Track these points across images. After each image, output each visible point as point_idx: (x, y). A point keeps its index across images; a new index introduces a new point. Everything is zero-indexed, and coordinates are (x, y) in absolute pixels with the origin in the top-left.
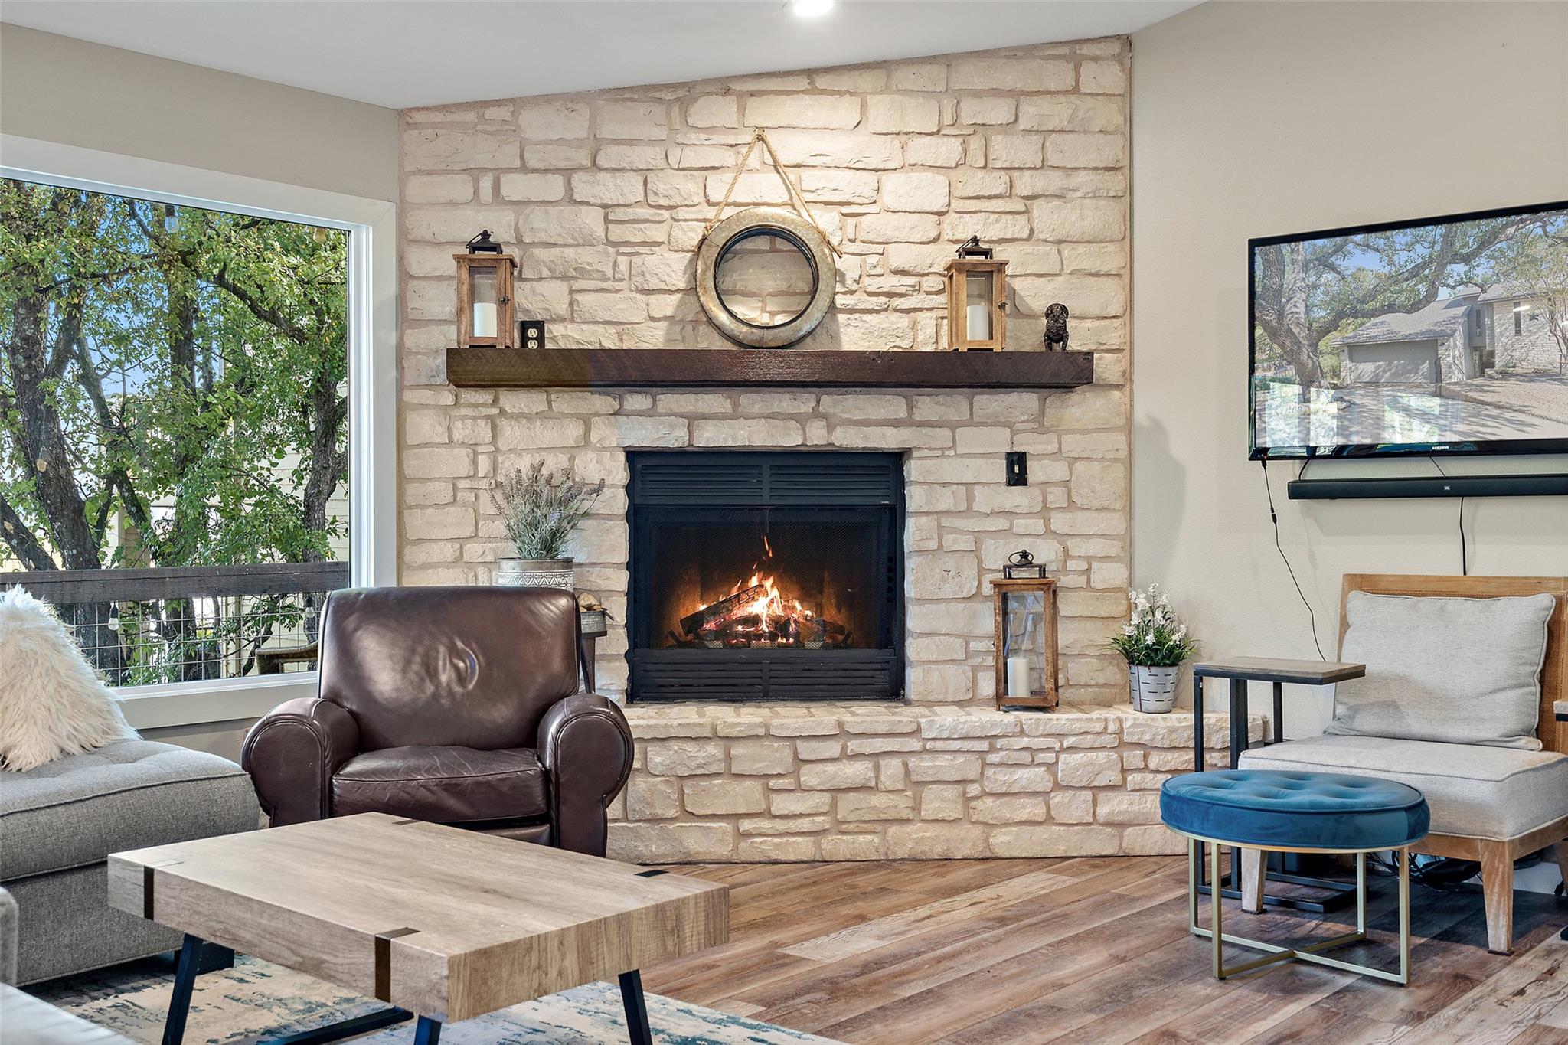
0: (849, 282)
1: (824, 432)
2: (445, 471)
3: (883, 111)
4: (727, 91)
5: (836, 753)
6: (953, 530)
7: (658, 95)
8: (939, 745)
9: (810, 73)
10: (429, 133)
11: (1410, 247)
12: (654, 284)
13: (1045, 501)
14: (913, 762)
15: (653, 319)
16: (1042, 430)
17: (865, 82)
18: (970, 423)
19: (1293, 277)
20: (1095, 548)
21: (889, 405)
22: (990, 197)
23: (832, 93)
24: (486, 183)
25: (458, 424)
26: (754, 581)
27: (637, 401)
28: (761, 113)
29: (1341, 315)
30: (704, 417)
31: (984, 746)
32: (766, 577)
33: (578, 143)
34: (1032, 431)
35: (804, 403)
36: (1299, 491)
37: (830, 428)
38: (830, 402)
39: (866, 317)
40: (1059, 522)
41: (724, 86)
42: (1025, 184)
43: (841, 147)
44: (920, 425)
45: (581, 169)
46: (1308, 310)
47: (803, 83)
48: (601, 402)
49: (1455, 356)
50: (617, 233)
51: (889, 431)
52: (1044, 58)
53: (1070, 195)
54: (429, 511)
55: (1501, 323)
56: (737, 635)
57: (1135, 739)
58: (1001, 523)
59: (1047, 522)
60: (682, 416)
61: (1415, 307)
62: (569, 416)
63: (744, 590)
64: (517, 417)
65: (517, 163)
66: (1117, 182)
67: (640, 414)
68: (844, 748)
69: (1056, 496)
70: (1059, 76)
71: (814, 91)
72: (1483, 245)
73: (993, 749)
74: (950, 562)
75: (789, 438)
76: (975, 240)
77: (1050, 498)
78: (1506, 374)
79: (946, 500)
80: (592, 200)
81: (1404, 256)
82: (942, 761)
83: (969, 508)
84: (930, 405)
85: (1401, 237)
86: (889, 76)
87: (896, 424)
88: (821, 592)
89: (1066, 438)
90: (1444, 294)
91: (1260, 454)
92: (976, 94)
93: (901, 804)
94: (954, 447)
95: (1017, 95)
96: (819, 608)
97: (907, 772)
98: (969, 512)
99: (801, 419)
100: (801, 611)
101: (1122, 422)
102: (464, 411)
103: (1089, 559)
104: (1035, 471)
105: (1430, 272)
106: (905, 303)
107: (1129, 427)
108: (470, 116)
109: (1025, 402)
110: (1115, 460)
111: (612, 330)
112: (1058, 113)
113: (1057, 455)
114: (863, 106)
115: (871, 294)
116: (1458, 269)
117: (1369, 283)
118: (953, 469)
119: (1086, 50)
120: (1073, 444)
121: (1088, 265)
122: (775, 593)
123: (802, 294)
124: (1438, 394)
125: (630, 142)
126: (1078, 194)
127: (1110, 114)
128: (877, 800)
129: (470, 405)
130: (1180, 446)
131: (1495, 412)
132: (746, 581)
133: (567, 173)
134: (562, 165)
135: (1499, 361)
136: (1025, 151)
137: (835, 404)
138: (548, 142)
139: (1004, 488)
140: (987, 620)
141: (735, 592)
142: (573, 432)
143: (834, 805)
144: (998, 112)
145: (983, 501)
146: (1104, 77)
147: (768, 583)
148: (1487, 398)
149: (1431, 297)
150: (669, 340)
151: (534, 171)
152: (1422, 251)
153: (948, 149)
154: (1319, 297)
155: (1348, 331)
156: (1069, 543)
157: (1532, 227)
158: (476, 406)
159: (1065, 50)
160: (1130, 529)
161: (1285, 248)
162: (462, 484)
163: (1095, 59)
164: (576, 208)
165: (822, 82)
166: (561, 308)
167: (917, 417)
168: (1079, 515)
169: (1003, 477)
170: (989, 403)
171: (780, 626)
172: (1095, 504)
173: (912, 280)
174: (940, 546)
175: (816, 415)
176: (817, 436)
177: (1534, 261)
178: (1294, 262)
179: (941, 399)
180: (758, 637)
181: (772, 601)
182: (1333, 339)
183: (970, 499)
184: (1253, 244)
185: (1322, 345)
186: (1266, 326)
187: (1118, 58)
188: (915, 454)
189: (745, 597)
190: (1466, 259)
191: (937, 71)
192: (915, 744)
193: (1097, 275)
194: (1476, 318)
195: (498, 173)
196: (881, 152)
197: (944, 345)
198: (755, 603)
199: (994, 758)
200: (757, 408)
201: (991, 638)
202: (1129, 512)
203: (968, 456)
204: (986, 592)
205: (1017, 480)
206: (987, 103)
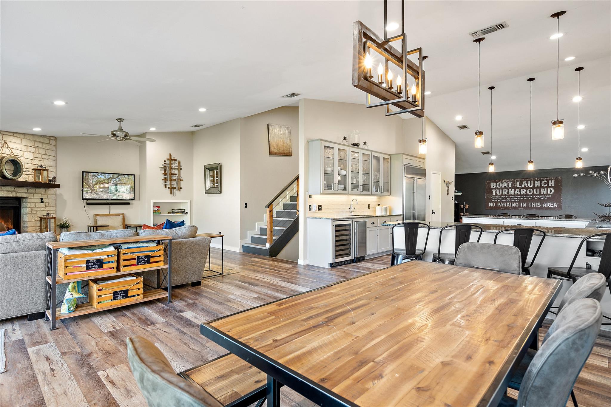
3: (25, 142)
6: (33, 210)
9: (13, 133)
16: (45, 194)
17: (22, 136)
18: (36, 193)
19: (90, 177)
20: (52, 212)
21: (24, 190)
22: (38, 158)
23: (16, 137)
28: (6, 138)
29: (98, 183)
35: (12, 189)
36: (88, 204)
37: (16, 193)
38: (16, 189)
40: (47, 209)
42: (44, 157)
43: (19, 146)
44: (29, 193)
46: (92, 181)
47: (12, 134)
49: (113, 189)
51: (25, 194)
52: (46, 138)
53: (49, 159)
55: (119, 186)
58: (40, 209)
61: (108, 183)
66: (54, 158)
69: (47, 204)
70: (47, 141)
71: (14, 136)
72: (118, 177)
74: (33, 215)
75: (10, 195)
76: (41, 165)
78: (120, 192)
79: (33, 205)
81: (107, 177)
84: (30, 190)
85: (106, 175)
86: (25, 136)
87: (25, 193)
89: (48, 196)
90: (112, 182)
91: (83, 199)
92: (37, 141)
94: (33, 197)
95: (42, 143)
98: (35, 207)
99: (12, 192)
101: (55, 193)
104: (45, 201)
105: (110, 179)
106: (27, 173)
107: (56, 194)
109: (43, 190)
110: (54, 199)
112: (48, 147)
113: (47, 198)
114: (21, 140)
117: (102, 179)
118: (34, 200)
119: (51, 138)
124: (111, 194)
127: (54, 148)
130: (66, 197)
135: (119, 190)
136: (43, 151)
140: (39, 224)
144: (40, 145)
145: (38, 205)
146: (53, 142)
148: (117, 195)
149: (110, 182)
152: (109, 177)
153: (33, 149)
154: (94, 180)
156: (48, 212)
157: (123, 176)
159: (48, 137)
160: (56, 209)
161: (89, 173)
163: (52, 139)
165: (16, 135)
167: (29, 192)
168: (50, 207)
169: (40, 202)
170: (39, 190)
172: (52, 206)
173: (28, 170)
174: (32, 213)
175: (14, 191)
176: (14, 195)
177: (123, 180)
178: (90, 175)
179: (32, 189)
182: (96, 186)
183: (36, 205)
184: (83, 172)
186: (86, 183)
187: (55, 140)
188: (28, 198)
190: (115, 178)
191: (32, 136)
193: (52, 172)
194: (116, 185)
196: (24, 148)
197: (33, 180)
200: (5, 189)
201: (39, 227)
202: (56, 207)
203: (36, 198)
204: (38, 219)
205: (42, 202)
206: (38, 143)
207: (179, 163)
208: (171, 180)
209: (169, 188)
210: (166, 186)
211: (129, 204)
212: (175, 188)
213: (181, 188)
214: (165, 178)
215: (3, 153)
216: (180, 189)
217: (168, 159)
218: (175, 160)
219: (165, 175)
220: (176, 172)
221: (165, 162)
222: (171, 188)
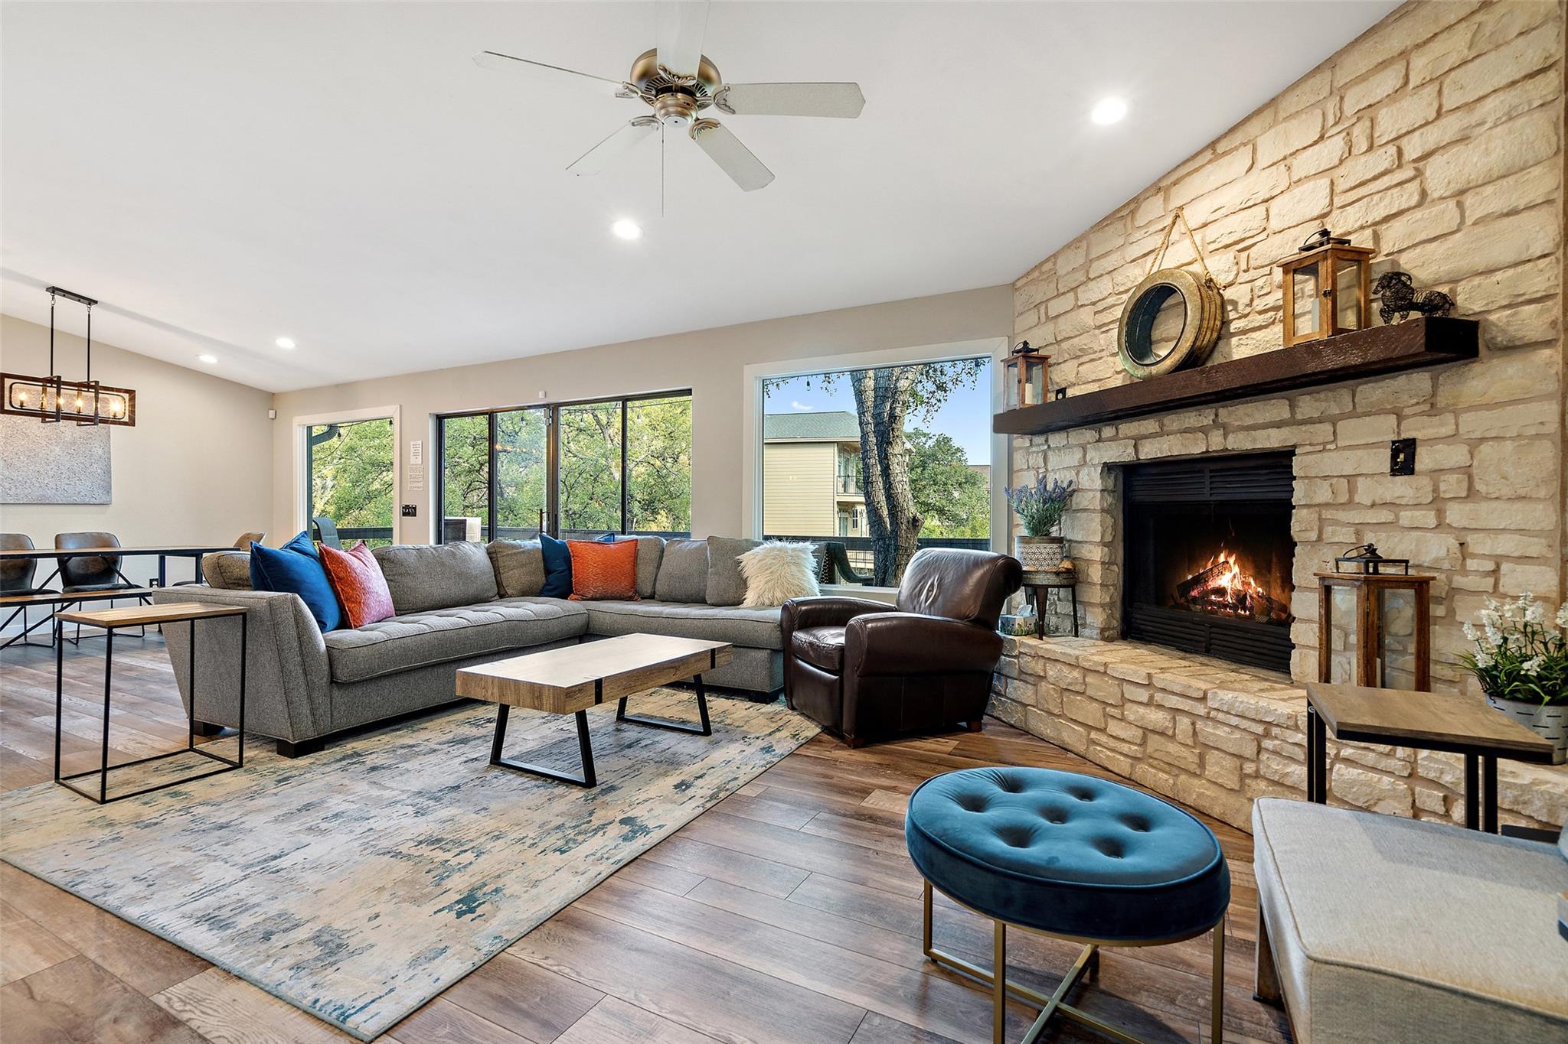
0: (1241, 307)
1: (1221, 439)
3: (1274, 145)
4: (1158, 191)
5: (1145, 699)
6: (1336, 522)
7: (1119, 215)
8: (1221, 716)
9: (1212, 145)
10: (1022, 290)
13: (1436, 490)
14: (1199, 725)
16: (1435, 412)
17: (1256, 125)
18: (1353, 414)
20: (1506, 545)
21: (1275, 408)
22: (1375, 178)
23: (1226, 153)
24: (1042, 310)
25: (1031, 456)
26: (1222, 558)
27: (1108, 431)
28: (1183, 193)
30: (1146, 437)
31: (1259, 729)
32: (1229, 555)
33: (1080, 268)
34: (1422, 413)
35: (1202, 417)
37: (1225, 436)
38: (1225, 414)
39: (1253, 335)
40: (1456, 514)
41: (1156, 187)
43: (1235, 194)
44: (1301, 423)
45: (1082, 283)
47: (1208, 155)
48: (1089, 435)
51: (1273, 432)
53: (1475, 132)
56: (1212, 603)
57: (1432, 775)
58: (1385, 516)
59: (1440, 514)
60: (1131, 437)
62: (1077, 446)
63: (1215, 565)
64: (1055, 449)
65: (1055, 292)
67: (1111, 439)
68: (1151, 697)
69: (1451, 485)
71: (1217, 157)
73: (1267, 735)
74: (1329, 554)
75: (1196, 447)
76: (1324, 233)
77: (1442, 487)
80: (1086, 303)
82: (1222, 731)
83: (1351, 501)
84: (1309, 404)
87: (1278, 425)
88: (1269, 571)
89: (1464, 417)
92: (1361, 79)
93: (1190, 758)
94: (1335, 440)
95: (1407, 54)
96: (1266, 584)
97: (1195, 733)
98: (1350, 503)
99: (1204, 430)
100: (1255, 588)
101: (1551, 387)
102: (1033, 449)
103: (1498, 560)
104: (1424, 459)
107: (1563, 392)
108: (1036, 274)
109: (1415, 383)
110: (1538, 436)
111: (1096, 385)
113: (1453, 438)
114: (1254, 149)
115: (1260, 313)
118: (1334, 463)
120: (1473, 424)
121: (1499, 205)
122: (1236, 569)
125: (1107, 254)
126: (1487, 126)
128: (1172, 748)
129: (1036, 445)
132: (1217, 557)
133: (1076, 289)
134: (1074, 285)
136: (1415, 111)
137: (1230, 414)
138: (1068, 273)
139: (1389, 477)
141: (1209, 566)
142: (1078, 455)
143: (1144, 739)
144: (1386, 84)
145: (1364, 492)
147: (1232, 560)
151: (1062, 294)
153: (1330, 151)
156: (1470, 539)
158: (1039, 445)
160: (1561, 523)
164: (1080, 310)
165: (1221, 148)
166: (1072, 378)
167: (1299, 417)
168: (1484, 507)
169: (1386, 466)
170: (1374, 391)
171: (1241, 599)
172: (1506, 491)
174: (1320, 538)
175: (1215, 426)
176: (1216, 443)
179: (1322, 396)
180: (1226, 606)
181: (1234, 576)
183: (1352, 491)
188: (1297, 451)
189: (1216, 571)
191: (1322, 79)
192: (1201, 710)
193: (1513, 212)
195: (1046, 303)
196: (1269, 183)
198: (1223, 577)
199: (1267, 744)
200: (1175, 426)
205: (1405, 468)
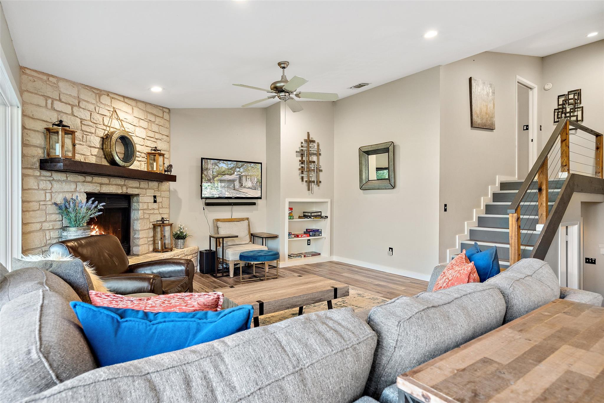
1: (126, 189)
2: (36, 198)
3: (137, 113)
4: (108, 95)
6: (146, 213)
7: (94, 90)
9: (124, 97)
10: (31, 78)
11: (231, 164)
12: (93, 145)
15: (92, 155)
16: (158, 191)
17: (133, 103)
18: (148, 188)
19: (210, 166)
20: (165, 216)
22: (151, 137)
23: (127, 103)
24: (49, 101)
25: (41, 182)
27: (89, 179)
28: (115, 104)
29: (219, 174)
30: (103, 184)
33: (74, 97)
35: (122, 182)
37: (127, 189)
40: (161, 211)
41: (108, 94)
42: (157, 136)
43: (130, 118)
44: (141, 188)
45: (76, 106)
46: (213, 172)
47: (122, 99)
48: (81, 178)
49: (237, 183)
50: (84, 128)
51: (136, 190)
52: (159, 109)
53: (162, 140)
54: (31, 213)
55: (244, 179)
59: (159, 211)
60: (98, 183)
61: (231, 175)
62: (72, 182)
64: (58, 181)
65: (58, 98)
66: (168, 139)
67: (89, 182)
69: (160, 206)
70: (160, 113)
71: (124, 102)
72: (242, 166)
74: (145, 221)
75: (119, 191)
76: (156, 147)
78: (244, 187)
79: (145, 207)
80: (79, 116)
81: (230, 166)
84: (144, 184)
85: (229, 162)
86: (136, 103)
87: (138, 188)
89: (162, 192)
90: (236, 173)
91: (202, 198)
92: (150, 113)
94: (146, 194)
95: (156, 116)
98: (148, 209)
99: (122, 186)
101: (168, 189)
102: (42, 178)
104: (158, 199)
105: (233, 169)
106: (139, 159)
107: (169, 191)
108: (45, 78)
109: (154, 184)
110: (168, 197)
111: (83, 157)
112: (161, 122)
113: (160, 196)
114: (133, 109)
116: (238, 169)
117: (224, 169)
118: (146, 199)
119: (165, 110)
120: (162, 194)
123: (122, 153)
124: (234, 190)
125: (88, 102)
126: (163, 140)
127: (167, 125)
129: (44, 176)
130: (180, 195)
131: (242, 193)
133: (72, 106)
134: (71, 103)
135: (244, 185)
136: (156, 128)
137: (128, 182)
138: (67, 94)
139: (153, 203)
140: (152, 233)
142: (73, 186)
144: (153, 119)
145: (150, 206)
146: (166, 116)
148: (242, 191)
149: (234, 173)
150: (96, 162)
151: (63, 102)
152: (232, 165)
153: (144, 124)
154: (215, 170)
155: (220, 177)
156: (162, 215)
157: (249, 165)
158: (45, 176)
159: (161, 108)
160: (169, 212)
161: (209, 160)
162: (42, 203)
163: (165, 112)
164: (74, 117)
165: (126, 100)
168: (163, 209)
169: (153, 201)
170: (151, 184)
172: (166, 207)
173: (140, 154)
175: (124, 185)
177: (249, 170)
178: (210, 163)
182: (217, 178)
183: (148, 206)
184: (202, 159)
185: (215, 179)
186: (205, 174)
187: (168, 113)
188: (140, 195)
190: (239, 168)
191: (144, 105)
194: (240, 178)
195: (53, 100)
196: (136, 122)
197: (146, 170)
200: (114, 183)
201: (152, 237)
202: (169, 208)
203: (148, 196)
204: (151, 227)
205: (155, 202)
206: (152, 116)
207: (318, 146)
208: (309, 170)
209: (306, 181)
210: (302, 178)
211: (254, 204)
212: (314, 182)
213: (320, 182)
214: (302, 167)
215: (112, 126)
216: (318, 183)
217: (306, 141)
218: (314, 142)
219: (302, 163)
220: (314, 158)
221: (302, 145)
222: (309, 182)
